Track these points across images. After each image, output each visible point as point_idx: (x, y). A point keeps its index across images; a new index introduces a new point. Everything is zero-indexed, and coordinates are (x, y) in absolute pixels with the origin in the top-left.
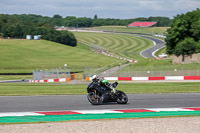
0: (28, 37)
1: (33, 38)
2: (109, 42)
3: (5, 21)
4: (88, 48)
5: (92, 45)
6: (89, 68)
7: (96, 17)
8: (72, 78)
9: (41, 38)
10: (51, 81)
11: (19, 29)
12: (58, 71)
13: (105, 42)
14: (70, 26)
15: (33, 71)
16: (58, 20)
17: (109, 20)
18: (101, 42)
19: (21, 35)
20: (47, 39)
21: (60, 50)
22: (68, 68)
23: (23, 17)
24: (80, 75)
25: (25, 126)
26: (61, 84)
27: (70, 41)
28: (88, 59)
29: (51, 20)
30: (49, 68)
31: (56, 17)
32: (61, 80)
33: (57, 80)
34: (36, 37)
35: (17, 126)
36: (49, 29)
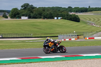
0: (56, 18)
1: (58, 19)
2: (97, 19)
3: (44, 10)
4: (86, 23)
5: (88, 21)
6: (86, 33)
7: (89, 7)
8: (78, 38)
9: (62, 18)
10: (67, 40)
11: (51, 14)
12: (71, 35)
13: (94, 20)
14: (76, 12)
15: (58, 35)
16: (70, 9)
17: (96, 8)
18: (92, 20)
19: (52, 17)
20: (65, 19)
21: (71, 24)
22: (75, 33)
23: (53, 8)
24: (82, 37)
25: (55, 63)
26: (73, 41)
27: (77, 20)
28: (86, 28)
29: (67, 9)
30: (66, 33)
31: (69, 7)
32: (72, 39)
33: (70, 39)
34: (59, 18)
35: (52, 63)
36: (66, 14)
